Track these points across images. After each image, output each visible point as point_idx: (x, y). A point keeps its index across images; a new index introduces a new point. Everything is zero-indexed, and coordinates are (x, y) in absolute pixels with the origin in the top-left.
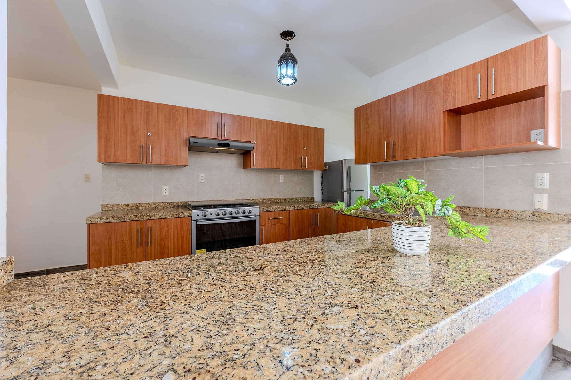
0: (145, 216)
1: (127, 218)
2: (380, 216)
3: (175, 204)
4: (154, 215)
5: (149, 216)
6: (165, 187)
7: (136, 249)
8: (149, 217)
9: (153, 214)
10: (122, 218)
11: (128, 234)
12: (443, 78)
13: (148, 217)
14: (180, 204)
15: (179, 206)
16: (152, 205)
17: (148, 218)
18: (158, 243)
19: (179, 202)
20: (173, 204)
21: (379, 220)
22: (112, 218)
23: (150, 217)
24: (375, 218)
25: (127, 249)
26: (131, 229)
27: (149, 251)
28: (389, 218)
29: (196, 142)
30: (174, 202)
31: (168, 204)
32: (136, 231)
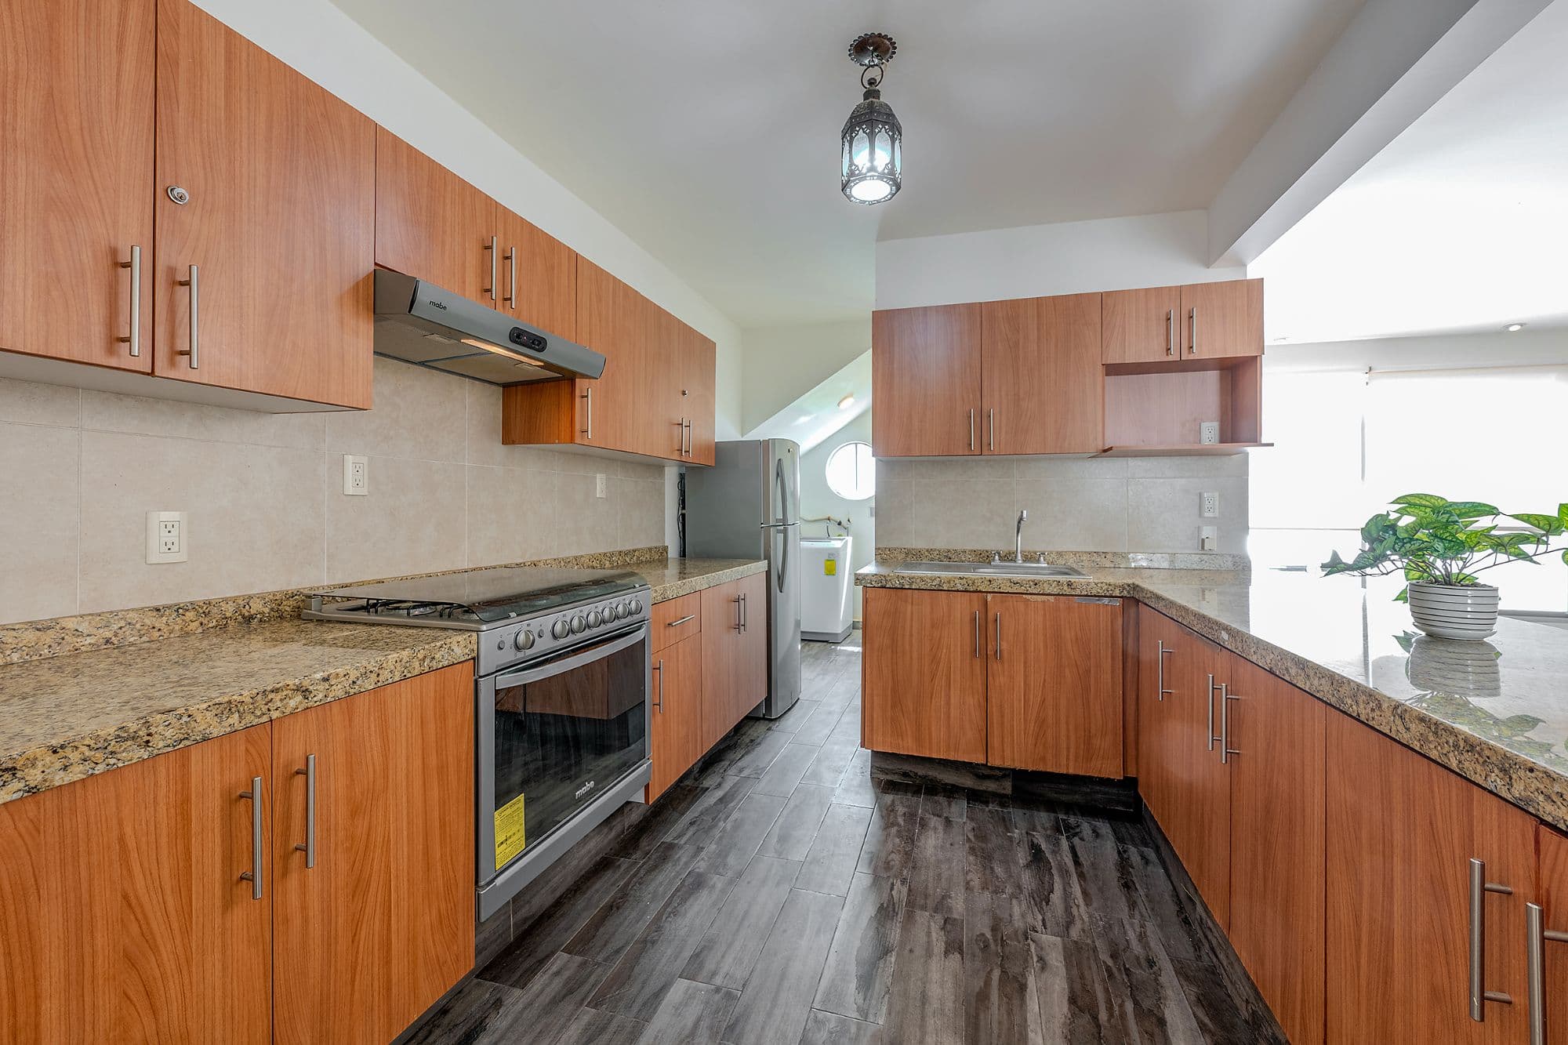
0: (277, 697)
1: (168, 734)
2: (1008, 584)
3: (229, 610)
4: (326, 680)
5: (298, 689)
6: (166, 516)
7: (218, 921)
8: (299, 698)
9: (319, 676)
10: (134, 738)
11: (164, 840)
12: (1103, 297)
13: (296, 701)
14: (257, 606)
15: (251, 617)
16: (84, 627)
17: (292, 703)
18: (341, 834)
19: (250, 597)
20: (215, 610)
21: (1008, 593)
22: (49, 758)
23: (305, 692)
24: (996, 590)
25: (155, 950)
26: (186, 800)
27: (294, 900)
28: (1036, 584)
29: (439, 306)
30: (226, 600)
31: (190, 615)
32: (218, 802)
